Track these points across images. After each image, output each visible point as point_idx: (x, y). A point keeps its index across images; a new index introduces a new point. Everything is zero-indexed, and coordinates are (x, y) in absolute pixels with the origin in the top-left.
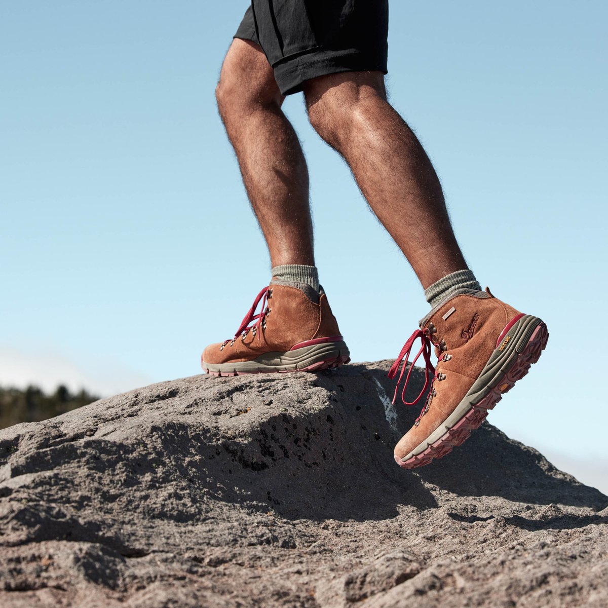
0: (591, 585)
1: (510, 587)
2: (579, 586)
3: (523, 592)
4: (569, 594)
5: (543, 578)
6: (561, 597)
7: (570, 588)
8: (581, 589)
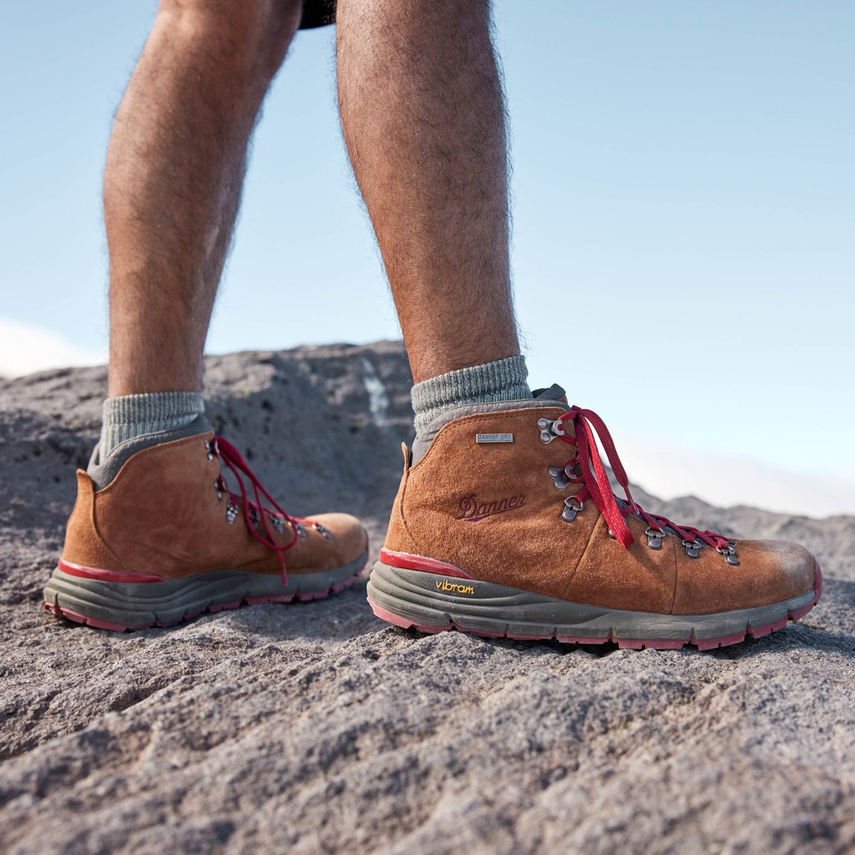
0: (451, 765)
1: (244, 774)
2: (422, 767)
3: (274, 787)
4: (389, 791)
5: (344, 739)
6: (362, 803)
7: (396, 774)
8: (426, 773)
